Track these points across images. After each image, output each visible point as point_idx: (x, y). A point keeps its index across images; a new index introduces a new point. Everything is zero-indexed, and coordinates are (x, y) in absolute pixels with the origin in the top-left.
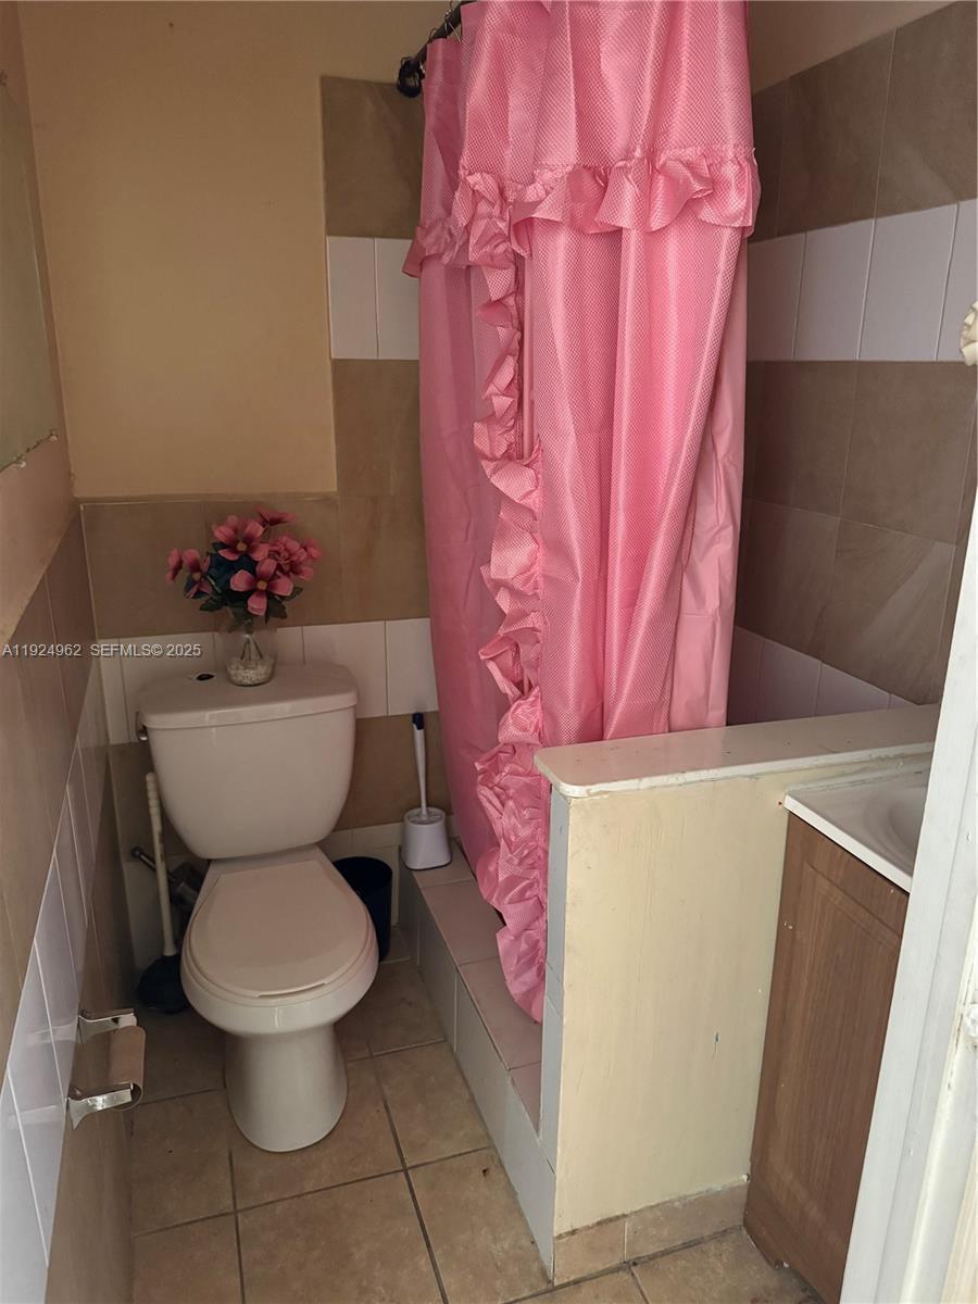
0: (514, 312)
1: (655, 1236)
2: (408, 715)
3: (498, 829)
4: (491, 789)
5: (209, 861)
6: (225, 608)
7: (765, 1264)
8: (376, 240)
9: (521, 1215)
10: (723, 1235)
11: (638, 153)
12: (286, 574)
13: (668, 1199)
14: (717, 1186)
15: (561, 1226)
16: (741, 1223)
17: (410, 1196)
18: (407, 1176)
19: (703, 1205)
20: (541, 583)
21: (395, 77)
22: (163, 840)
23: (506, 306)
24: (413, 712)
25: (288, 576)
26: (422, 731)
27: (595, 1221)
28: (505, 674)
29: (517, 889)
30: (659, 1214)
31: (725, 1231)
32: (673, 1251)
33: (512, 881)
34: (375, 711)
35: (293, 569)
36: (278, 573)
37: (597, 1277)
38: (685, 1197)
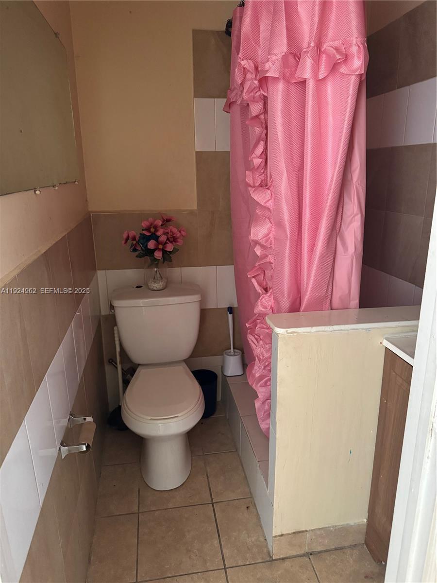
0: (264, 122)
1: (321, 543)
2: (226, 308)
3: (255, 354)
4: (253, 336)
5: (139, 365)
6: (146, 257)
7: (373, 561)
8: (215, 99)
9: (262, 528)
10: (354, 547)
11: (312, 44)
12: (171, 242)
13: (327, 526)
14: (352, 523)
15: (276, 531)
16: (363, 542)
17: (213, 514)
18: (213, 506)
19: (344, 531)
20: (273, 242)
21: (224, 28)
22: (120, 356)
23: (260, 119)
24: (227, 307)
25: (172, 243)
26: (231, 315)
27: (292, 532)
28: (260, 284)
29: (263, 381)
30: (323, 532)
31: (356, 545)
32: (329, 551)
33: (261, 377)
34: (211, 305)
35: (174, 240)
36: (167, 241)
37: (292, 558)
38: (336, 526)
